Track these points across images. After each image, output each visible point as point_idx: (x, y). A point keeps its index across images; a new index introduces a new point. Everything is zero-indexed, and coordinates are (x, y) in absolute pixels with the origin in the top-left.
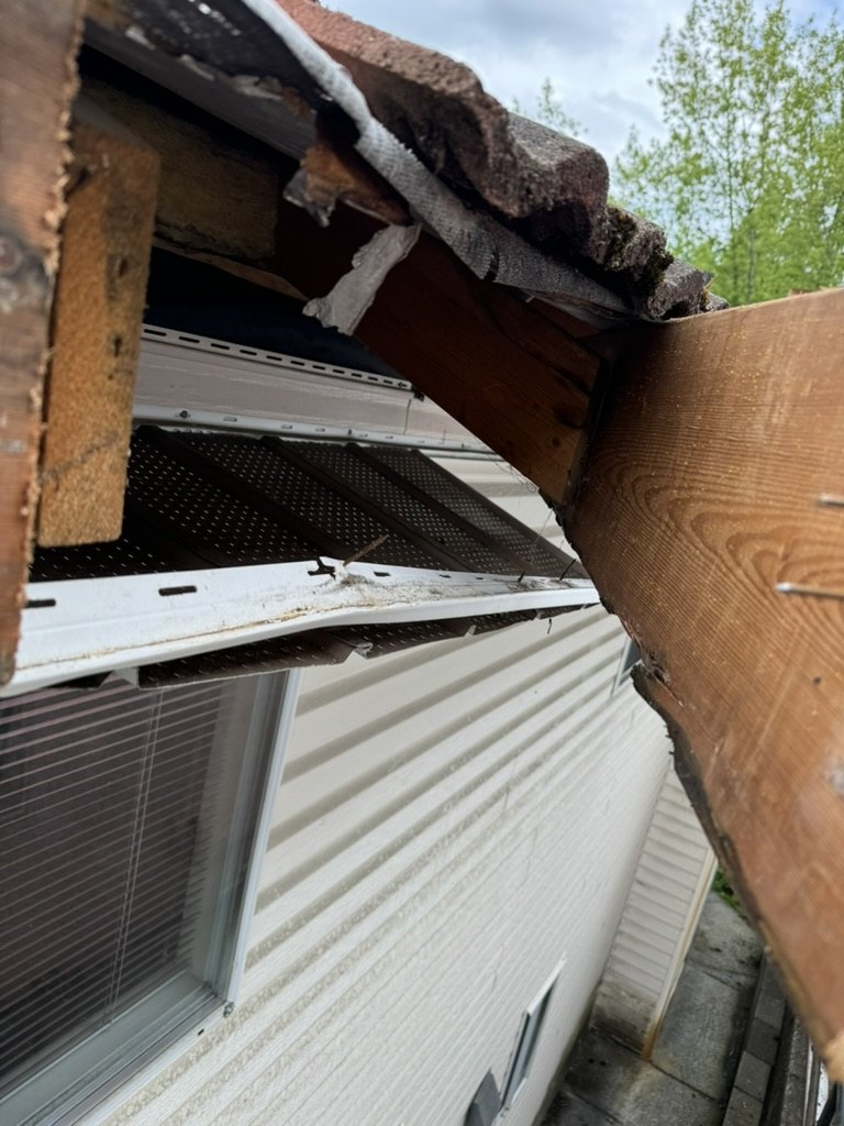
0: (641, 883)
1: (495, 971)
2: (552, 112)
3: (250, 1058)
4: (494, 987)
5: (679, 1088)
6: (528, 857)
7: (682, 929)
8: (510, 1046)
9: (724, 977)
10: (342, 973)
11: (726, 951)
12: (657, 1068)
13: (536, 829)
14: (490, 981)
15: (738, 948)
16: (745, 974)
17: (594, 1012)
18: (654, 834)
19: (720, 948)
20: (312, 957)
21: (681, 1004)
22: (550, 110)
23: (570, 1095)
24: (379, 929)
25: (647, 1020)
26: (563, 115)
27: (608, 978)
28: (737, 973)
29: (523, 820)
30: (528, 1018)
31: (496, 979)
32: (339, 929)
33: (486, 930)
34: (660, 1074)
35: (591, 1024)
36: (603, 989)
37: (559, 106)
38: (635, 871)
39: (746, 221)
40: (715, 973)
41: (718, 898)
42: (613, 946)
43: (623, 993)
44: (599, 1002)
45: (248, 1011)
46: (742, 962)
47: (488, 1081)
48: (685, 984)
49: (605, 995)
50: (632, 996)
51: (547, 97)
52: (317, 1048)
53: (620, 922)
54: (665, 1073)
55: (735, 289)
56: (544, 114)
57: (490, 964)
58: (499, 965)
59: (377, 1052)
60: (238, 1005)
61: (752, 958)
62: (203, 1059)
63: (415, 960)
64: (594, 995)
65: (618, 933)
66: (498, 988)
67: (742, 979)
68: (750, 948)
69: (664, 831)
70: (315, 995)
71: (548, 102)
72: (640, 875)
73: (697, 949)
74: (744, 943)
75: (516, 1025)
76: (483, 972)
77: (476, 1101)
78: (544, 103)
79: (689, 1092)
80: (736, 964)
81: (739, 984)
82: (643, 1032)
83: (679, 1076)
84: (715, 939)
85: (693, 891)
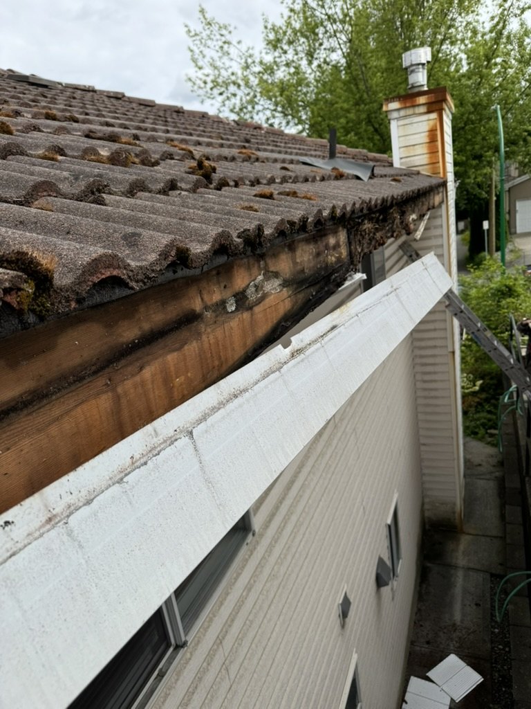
0: (424, 445)
1: (362, 504)
2: (210, 24)
3: (269, 556)
4: (364, 513)
5: (483, 539)
6: (356, 444)
7: (454, 460)
8: (386, 543)
9: (488, 477)
10: (292, 513)
11: (484, 464)
12: (468, 534)
13: (354, 429)
14: (362, 510)
15: (490, 460)
16: (498, 471)
17: (426, 520)
18: (421, 417)
19: (481, 463)
20: (277, 508)
21: (469, 499)
22: (209, 24)
23: (429, 565)
24: (299, 491)
25: (454, 513)
26: (218, 24)
27: (427, 500)
28: (492, 472)
29: (346, 427)
30: (389, 526)
31: (364, 508)
32: (283, 493)
33: (350, 483)
34: (471, 536)
35: (427, 527)
36: (426, 507)
37: (214, 19)
38: (419, 440)
39: (351, 48)
40: (482, 477)
41: (471, 439)
42: (423, 483)
43: (437, 504)
44: (427, 514)
45: (262, 535)
46: (494, 466)
47: (381, 561)
48: (468, 488)
49: (428, 510)
50: (442, 504)
51: (204, 16)
52: (294, 550)
53: (421, 469)
54: (473, 535)
55: (359, 92)
56: (206, 27)
57: (358, 500)
58: (363, 501)
59: (320, 550)
60: (257, 531)
61: (498, 462)
62: (252, 557)
63: (321, 503)
64: (422, 511)
65: (423, 475)
66: (367, 513)
67: (497, 474)
68: (496, 457)
69: (426, 413)
70: (284, 526)
71: (206, 19)
72: (423, 441)
73: (468, 469)
74: (492, 456)
75: (385, 532)
76: (356, 506)
77: (379, 572)
78: (204, 21)
79: (488, 539)
80: (492, 468)
81: (496, 477)
82: (455, 519)
83: (481, 533)
84: (476, 460)
85: (452, 438)
